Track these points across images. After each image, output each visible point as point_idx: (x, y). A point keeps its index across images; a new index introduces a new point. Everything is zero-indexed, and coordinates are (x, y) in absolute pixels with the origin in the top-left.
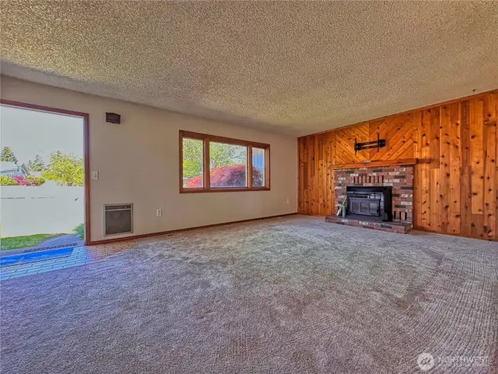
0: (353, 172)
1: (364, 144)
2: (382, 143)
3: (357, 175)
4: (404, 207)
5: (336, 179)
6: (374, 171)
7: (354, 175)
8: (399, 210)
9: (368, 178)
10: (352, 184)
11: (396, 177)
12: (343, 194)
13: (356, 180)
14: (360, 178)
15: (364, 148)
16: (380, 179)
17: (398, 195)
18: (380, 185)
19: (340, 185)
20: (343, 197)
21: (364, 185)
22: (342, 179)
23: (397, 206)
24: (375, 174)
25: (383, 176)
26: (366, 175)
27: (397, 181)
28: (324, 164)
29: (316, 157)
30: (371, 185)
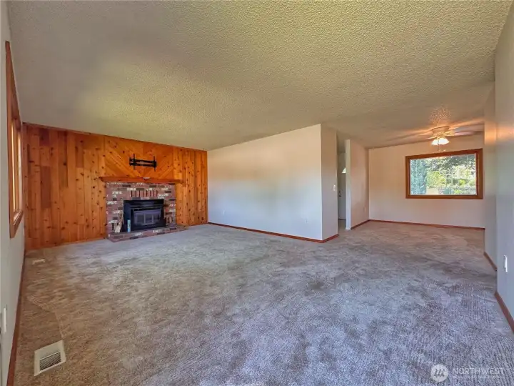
0: (130, 186)
1: (139, 161)
2: (154, 164)
3: (135, 189)
4: (171, 213)
5: (108, 192)
6: (150, 187)
7: (131, 189)
8: (168, 216)
9: (145, 192)
10: (129, 198)
11: (166, 192)
12: (120, 209)
13: (133, 194)
14: (138, 193)
15: (139, 165)
16: (155, 193)
17: (167, 206)
18: (155, 198)
19: (114, 199)
20: (119, 212)
21: (142, 199)
22: (117, 193)
23: (167, 214)
24: (151, 189)
25: (157, 192)
26: (143, 189)
27: (167, 195)
28: (86, 173)
29: (71, 162)
30: (148, 198)
